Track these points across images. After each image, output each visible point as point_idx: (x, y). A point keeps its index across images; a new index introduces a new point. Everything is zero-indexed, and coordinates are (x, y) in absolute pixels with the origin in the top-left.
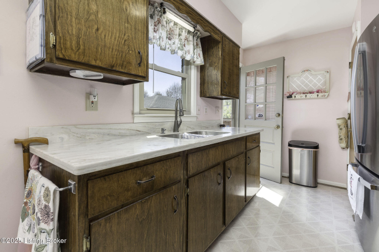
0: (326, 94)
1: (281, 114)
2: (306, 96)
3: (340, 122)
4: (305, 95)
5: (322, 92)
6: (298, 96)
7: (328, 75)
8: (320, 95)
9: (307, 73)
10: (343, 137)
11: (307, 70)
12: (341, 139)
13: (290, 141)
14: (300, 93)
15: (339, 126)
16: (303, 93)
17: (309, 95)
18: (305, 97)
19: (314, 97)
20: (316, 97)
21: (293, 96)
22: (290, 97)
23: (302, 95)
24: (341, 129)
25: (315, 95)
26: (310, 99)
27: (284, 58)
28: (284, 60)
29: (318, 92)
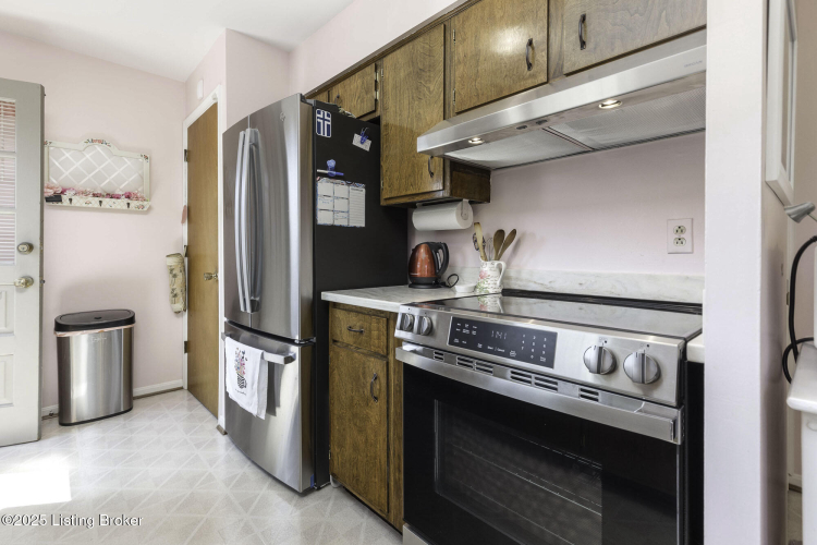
0: (145, 203)
1: (37, 244)
2: (101, 202)
3: (173, 262)
4: (97, 199)
5: (137, 199)
6: (78, 201)
7: (146, 164)
8: (134, 204)
9: (98, 148)
10: (178, 291)
11: (101, 142)
12: (175, 296)
13: (61, 317)
14: (85, 193)
15: (171, 270)
16: (94, 195)
17: (107, 202)
18: (97, 205)
19: (119, 207)
20: (125, 207)
21: (65, 198)
22: (57, 198)
23: (90, 198)
24: (175, 276)
25: (121, 203)
26: (110, 210)
27: (42, 88)
28: (43, 95)
29: (128, 197)
